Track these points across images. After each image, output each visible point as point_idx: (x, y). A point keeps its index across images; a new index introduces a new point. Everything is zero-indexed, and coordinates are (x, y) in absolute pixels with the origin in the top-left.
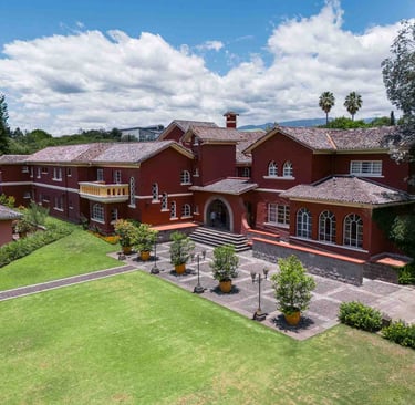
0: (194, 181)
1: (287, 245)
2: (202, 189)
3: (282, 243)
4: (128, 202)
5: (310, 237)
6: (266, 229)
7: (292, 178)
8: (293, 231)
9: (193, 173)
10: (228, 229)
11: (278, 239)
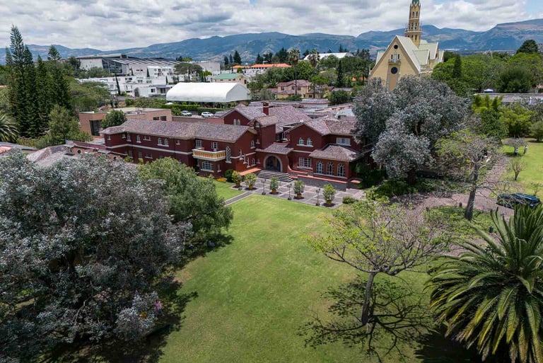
0: (257, 146)
1: (312, 177)
2: (263, 151)
3: (309, 176)
4: (225, 160)
5: (323, 173)
6: (298, 170)
7: (312, 146)
8: (315, 171)
9: (255, 141)
10: (279, 171)
11: (307, 175)
